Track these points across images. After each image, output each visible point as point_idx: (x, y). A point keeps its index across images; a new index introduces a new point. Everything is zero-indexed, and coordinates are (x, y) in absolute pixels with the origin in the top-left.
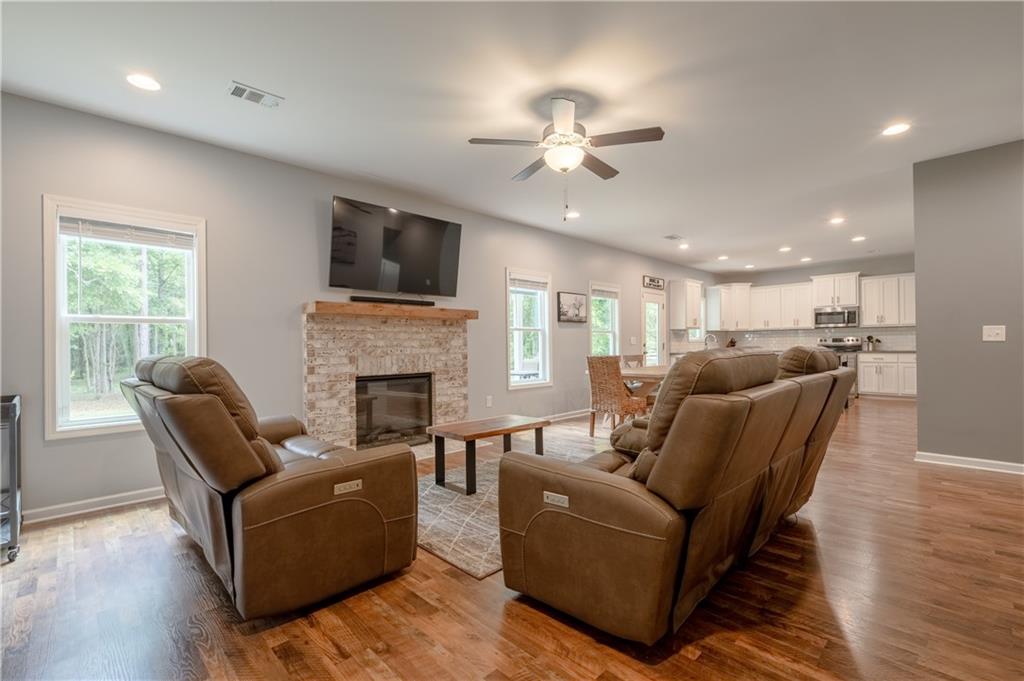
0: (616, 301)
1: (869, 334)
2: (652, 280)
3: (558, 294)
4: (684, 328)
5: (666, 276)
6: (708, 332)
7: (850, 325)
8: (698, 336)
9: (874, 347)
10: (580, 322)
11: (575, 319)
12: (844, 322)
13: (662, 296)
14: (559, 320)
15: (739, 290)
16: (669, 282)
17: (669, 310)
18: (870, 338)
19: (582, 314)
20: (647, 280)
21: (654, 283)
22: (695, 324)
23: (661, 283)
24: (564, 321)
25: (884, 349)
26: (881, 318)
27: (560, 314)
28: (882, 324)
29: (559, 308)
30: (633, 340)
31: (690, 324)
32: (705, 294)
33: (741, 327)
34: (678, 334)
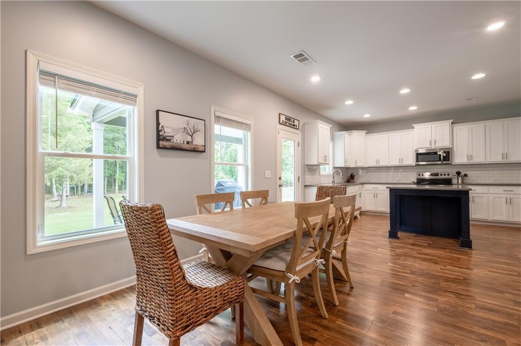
0: (249, 133)
1: (458, 170)
2: (288, 119)
3: (158, 112)
4: (317, 163)
5: (302, 119)
6: (335, 168)
7: (444, 162)
8: (327, 170)
9: (463, 180)
10: (195, 150)
11: (186, 146)
12: (440, 160)
13: (297, 135)
14: (158, 147)
15: (358, 136)
16: (304, 124)
17: (304, 147)
18: (458, 173)
19: (199, 141)
20: (283, 118)
21: (289, 123)
22: (325, 160)
23: (296, 123)
24: (165, 148)
25: (469, 182)
26: (470, 157)
27: (159, 138)
28: (471, 162)
29: (158, 131)
30: (268, 174)
31: (321, 161)
32: (333, 138)
33: (359, 164)
34: (311, 169)
